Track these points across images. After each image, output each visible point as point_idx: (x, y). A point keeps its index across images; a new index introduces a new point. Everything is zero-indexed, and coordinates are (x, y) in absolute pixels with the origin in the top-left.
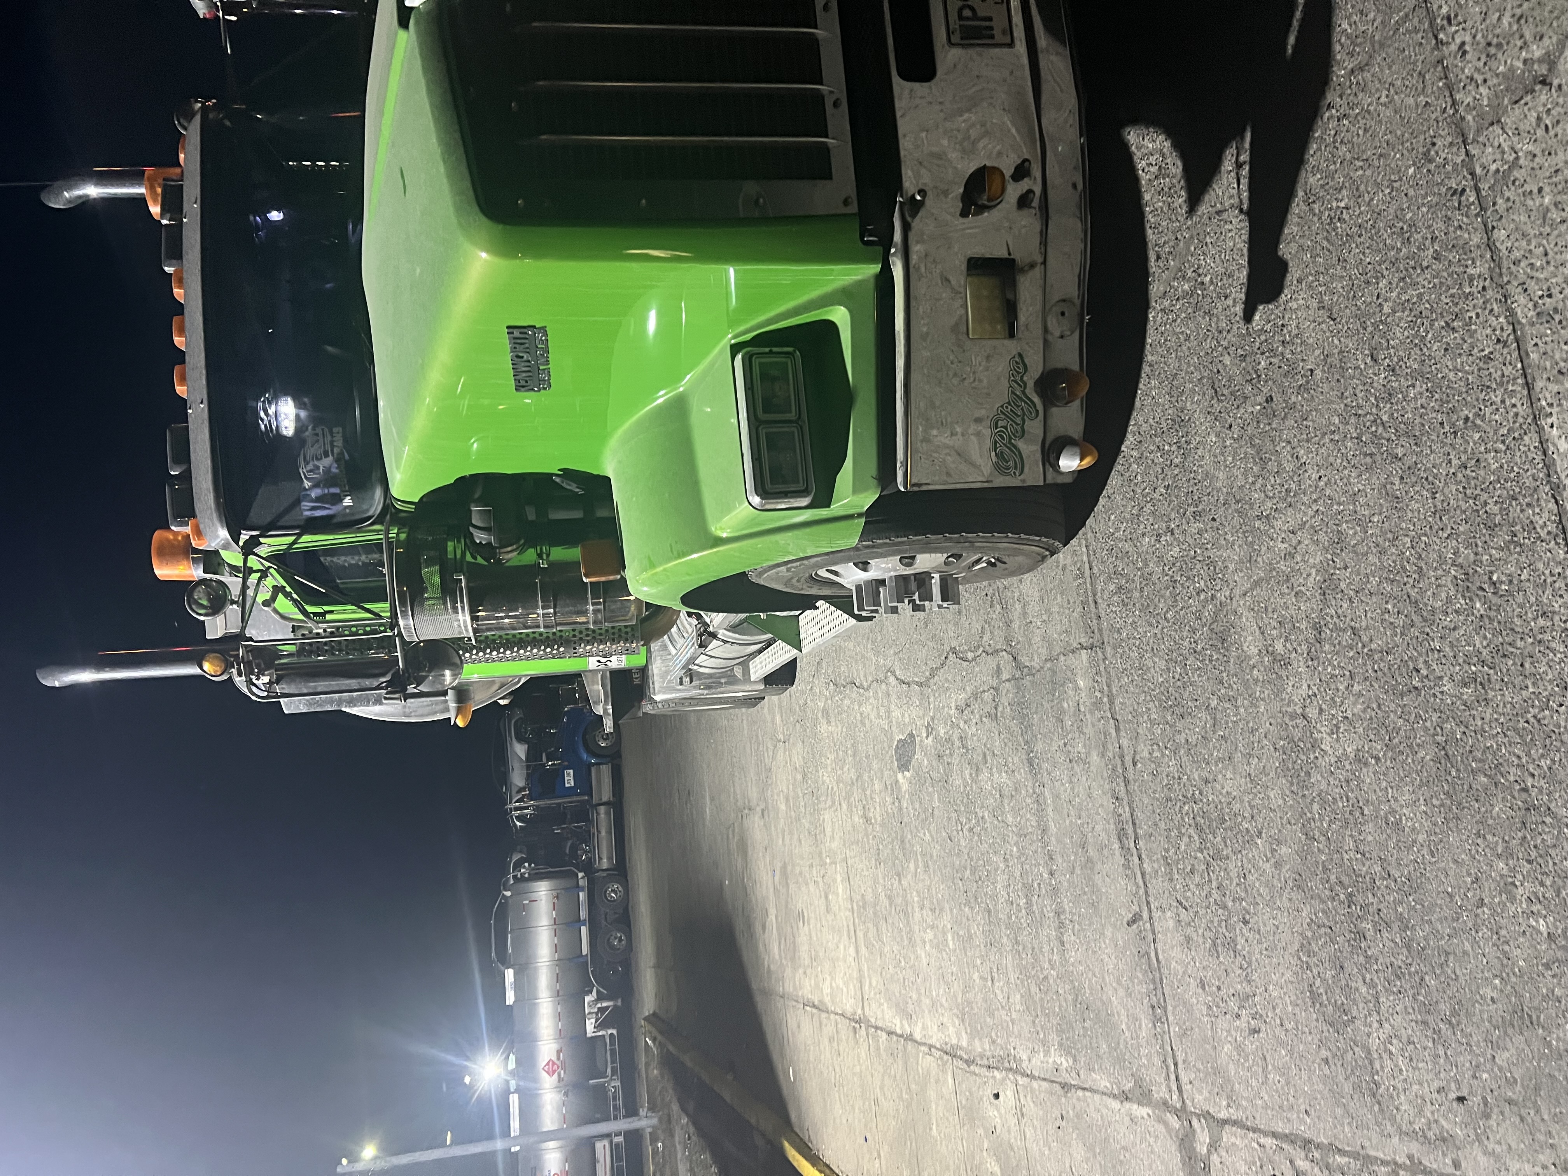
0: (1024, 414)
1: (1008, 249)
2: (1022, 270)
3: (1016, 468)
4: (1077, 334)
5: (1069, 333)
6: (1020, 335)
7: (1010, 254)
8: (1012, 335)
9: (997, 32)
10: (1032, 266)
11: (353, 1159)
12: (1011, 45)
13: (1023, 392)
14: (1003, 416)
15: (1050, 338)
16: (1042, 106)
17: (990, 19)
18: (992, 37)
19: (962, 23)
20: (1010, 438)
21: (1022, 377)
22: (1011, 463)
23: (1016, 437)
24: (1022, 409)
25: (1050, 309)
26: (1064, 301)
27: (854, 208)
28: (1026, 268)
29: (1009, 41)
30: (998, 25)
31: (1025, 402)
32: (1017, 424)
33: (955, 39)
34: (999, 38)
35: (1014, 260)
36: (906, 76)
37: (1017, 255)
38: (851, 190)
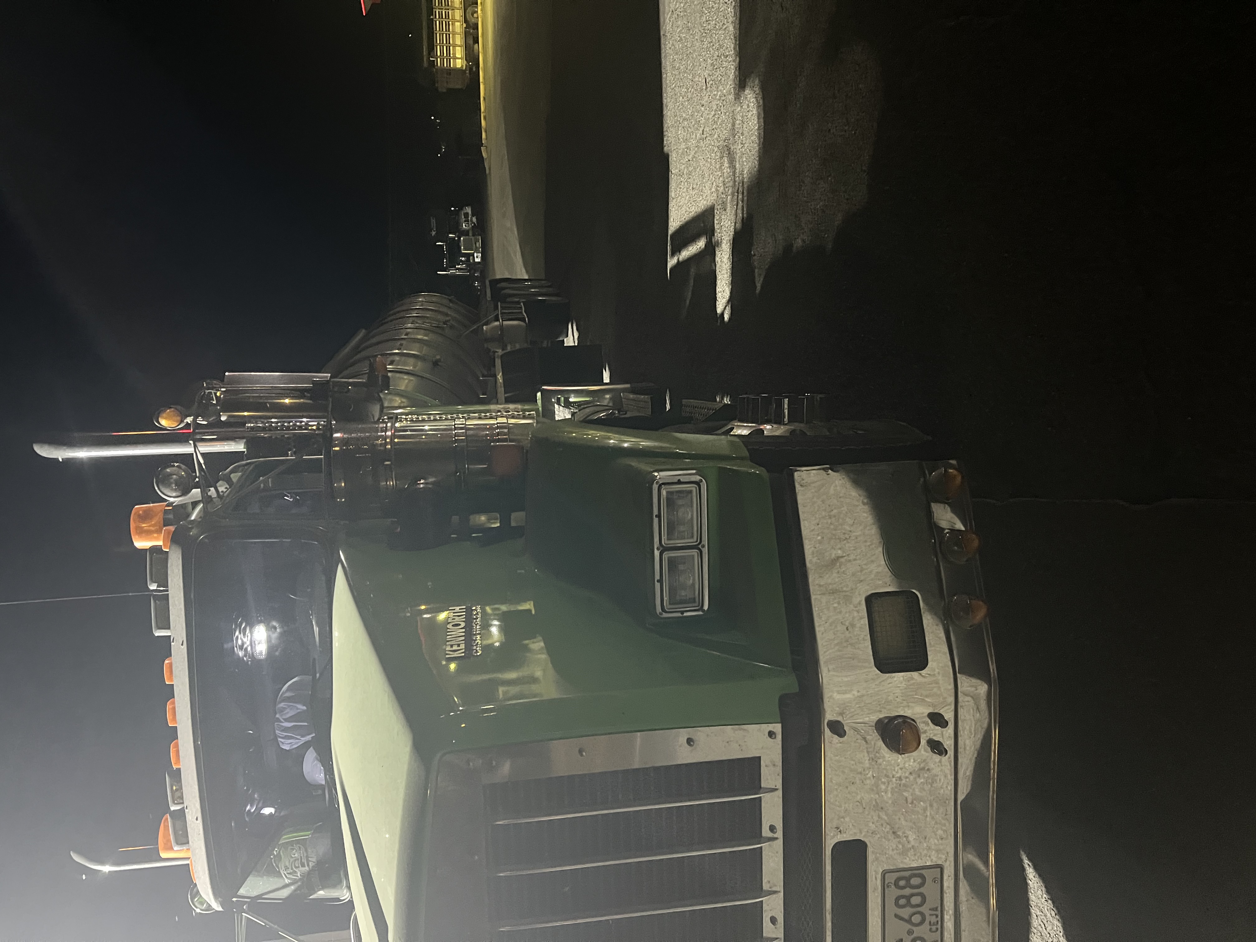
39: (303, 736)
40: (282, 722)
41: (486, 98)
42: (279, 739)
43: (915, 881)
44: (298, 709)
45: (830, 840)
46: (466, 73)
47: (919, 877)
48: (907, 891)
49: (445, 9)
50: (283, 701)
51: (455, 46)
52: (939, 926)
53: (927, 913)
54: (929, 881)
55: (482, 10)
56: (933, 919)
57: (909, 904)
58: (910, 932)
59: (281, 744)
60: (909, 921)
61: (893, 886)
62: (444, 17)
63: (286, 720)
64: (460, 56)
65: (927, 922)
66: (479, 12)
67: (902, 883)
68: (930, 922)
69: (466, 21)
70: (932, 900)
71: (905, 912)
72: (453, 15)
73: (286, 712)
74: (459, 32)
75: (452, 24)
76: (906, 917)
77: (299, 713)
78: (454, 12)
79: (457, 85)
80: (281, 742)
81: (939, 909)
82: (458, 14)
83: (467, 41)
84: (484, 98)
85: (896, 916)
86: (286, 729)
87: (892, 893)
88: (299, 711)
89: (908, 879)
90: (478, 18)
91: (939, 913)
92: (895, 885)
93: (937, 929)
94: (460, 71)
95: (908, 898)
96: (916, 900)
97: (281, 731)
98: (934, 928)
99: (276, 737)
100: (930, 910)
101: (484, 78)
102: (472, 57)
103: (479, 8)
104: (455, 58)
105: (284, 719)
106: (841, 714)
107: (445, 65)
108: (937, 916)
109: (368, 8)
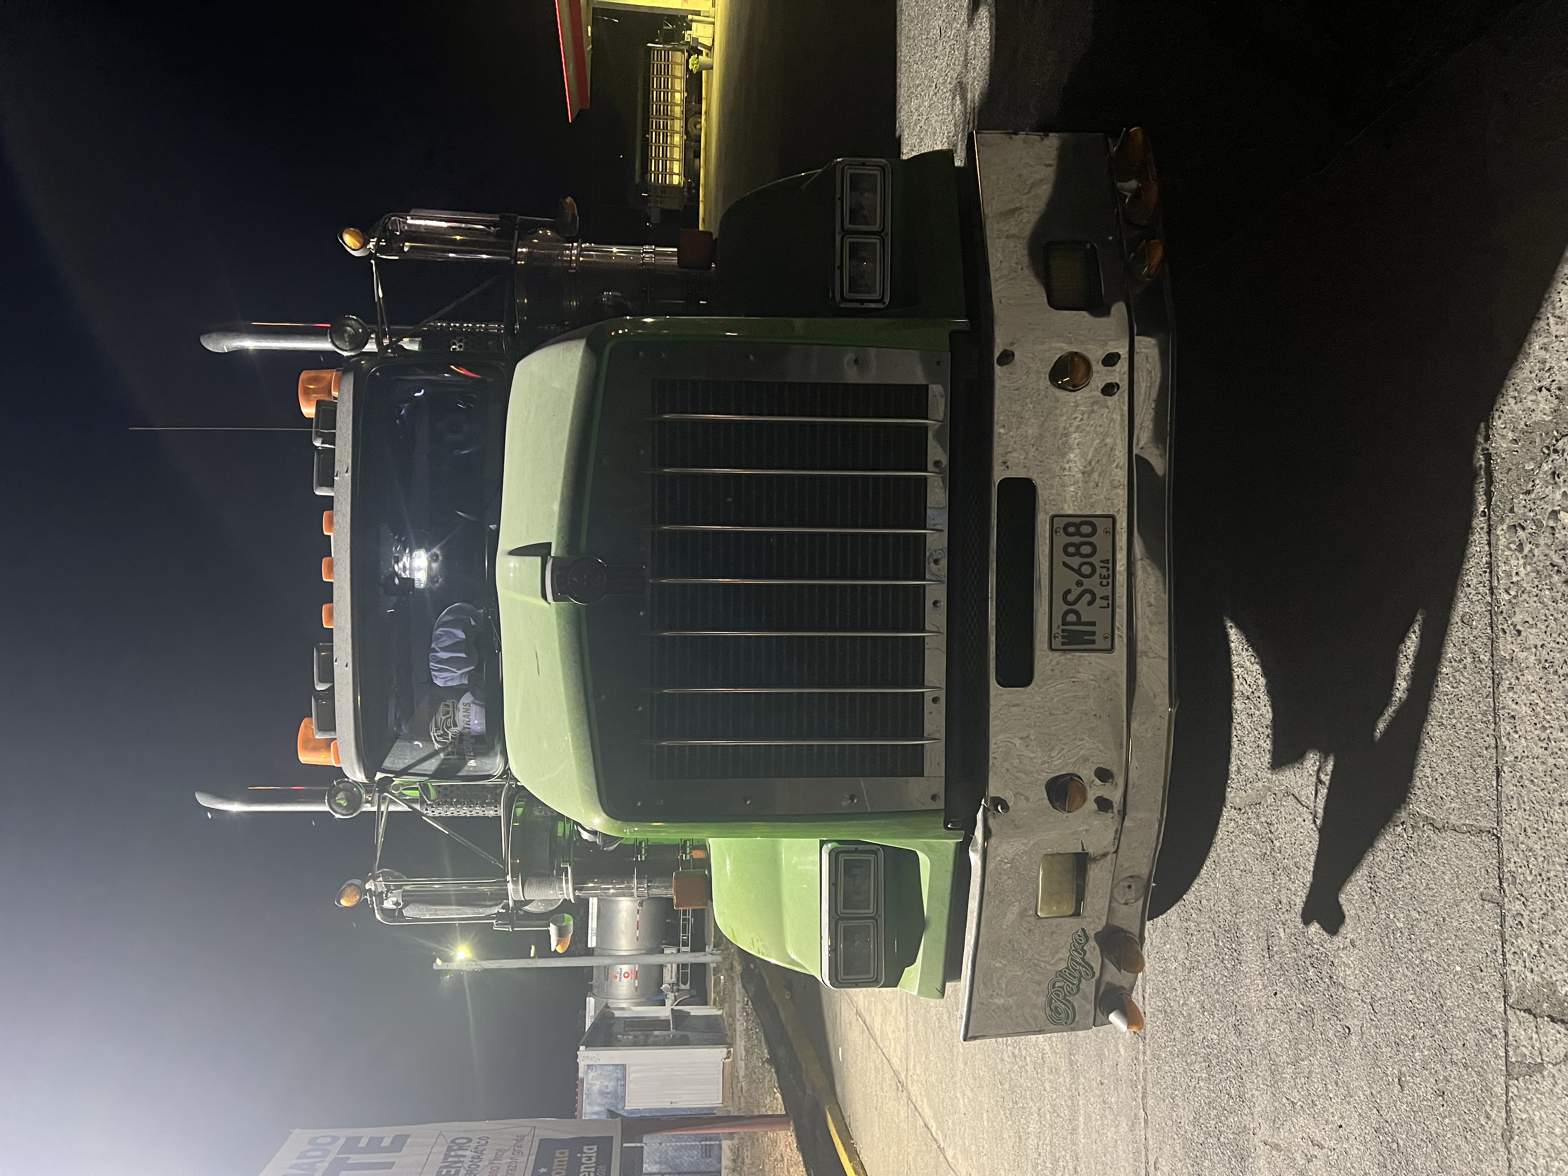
0: (1081, 976)
1: (1083, 846)
2: (1095, 860)
3: (1068, 1019)
4: (1141, 902)
5: (1133, 901)
6: (1086, 914)
7: (1083, 850)
8: (1077, 914)
9: (1098, 638)
10: (1105, 855)
11: (446, 959)
12: (1111, 649)
13: (1083, 959)
14: (1061, 979)
15: (1114, 904)
16: (1133, 711)
17: (1093, 624)
18: (1093, 642)
19: (1064, 627)
20: (1066, 995)
21: (1083, 947)
22: (1063, 1016)
23: (1070, 994)
24: (1080, 972)
25: (1118, 884)
26: (1132, 877)
27: (940, 804)
28: (1098, 858)
29: (1109, 646)
30: (1101, 630)
31: (1083, 967)
32: (1073, 984)
33: (1057, 643)
34: (1100, 643)
35: (1087, 853)
36: (1005, 681)
37: (1091, 850)
38: (939, 786)
39: (458, 669)
40: (438, 652)
41: (706, 220)
42: (433, 673)
43: (1086, 529)
44: (456, 637)
45: (999, 474)
46: (684, 191)
47: (1090, 525)
48: (1077, 539)
49: (664, 119)
50: (440, 626)
51: (672, 160)
52: (1110, 580)
53: (1098, 565)
54: (1100, 530)
55: (706, 119)
56: (1104, 572)
57: (1078, 553)
58: (1079, 584)
59: (434, 678)
60: (1078, 572)
61: (1061, 531)
62: (662, 127)
63: (445, 649)
64: (677, 172)
65: (1097, 575)
66: (703, 122)
67: (1072, 530)
68: (1101, 575)
69: (687, 133)
70: (1103, 552)
71: (1075, 562)
72: (672, 126)
73: (442, 639)
74: (678, 144)
75: (671, 136)
76: (1076, 567)
77: (458, 642)
78: (673, 123)
79: (674, 205)
80: (434, 675)
81: (1111, 562)
82: (678, 125)
83: (687, 154)
84: (703, 219)
85: (1065, 564)
86: (441, 661)
87: (1061, 539)
88: (457, 640)
89: (1078, 526)
90: (701, 129)
91: (1110, 566)
92: (1064, 531)
93: (1108, 583)
94: (677, 187)
95: (1078, 546)
96: (1085, 550)
97: (436, 663)
98: (1104, 583)
99: (429, 670)
100: (1101, 561)
101: (704, 196)
102: (691, 172)
103: (703, 117)
104: (672, 174)
105: (440, 648)
106: (1012, 344)
107: (660, 182)
108: (1108, 570)
109: (574, 117)
